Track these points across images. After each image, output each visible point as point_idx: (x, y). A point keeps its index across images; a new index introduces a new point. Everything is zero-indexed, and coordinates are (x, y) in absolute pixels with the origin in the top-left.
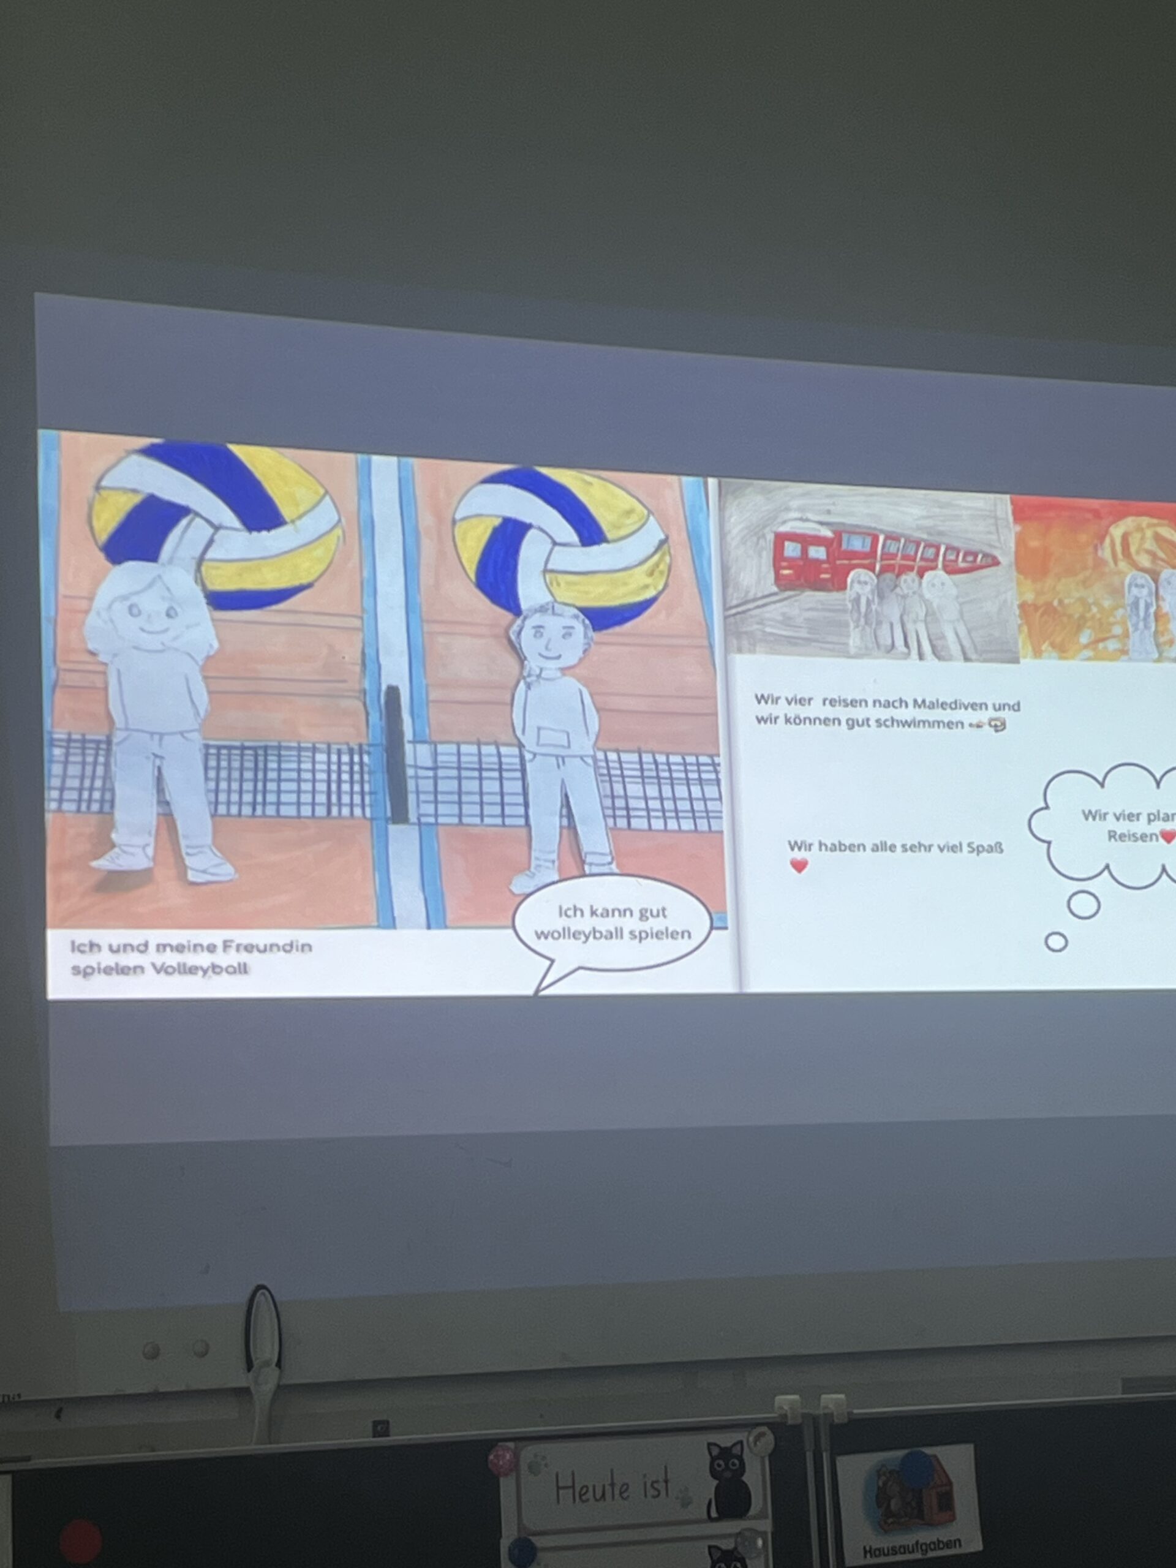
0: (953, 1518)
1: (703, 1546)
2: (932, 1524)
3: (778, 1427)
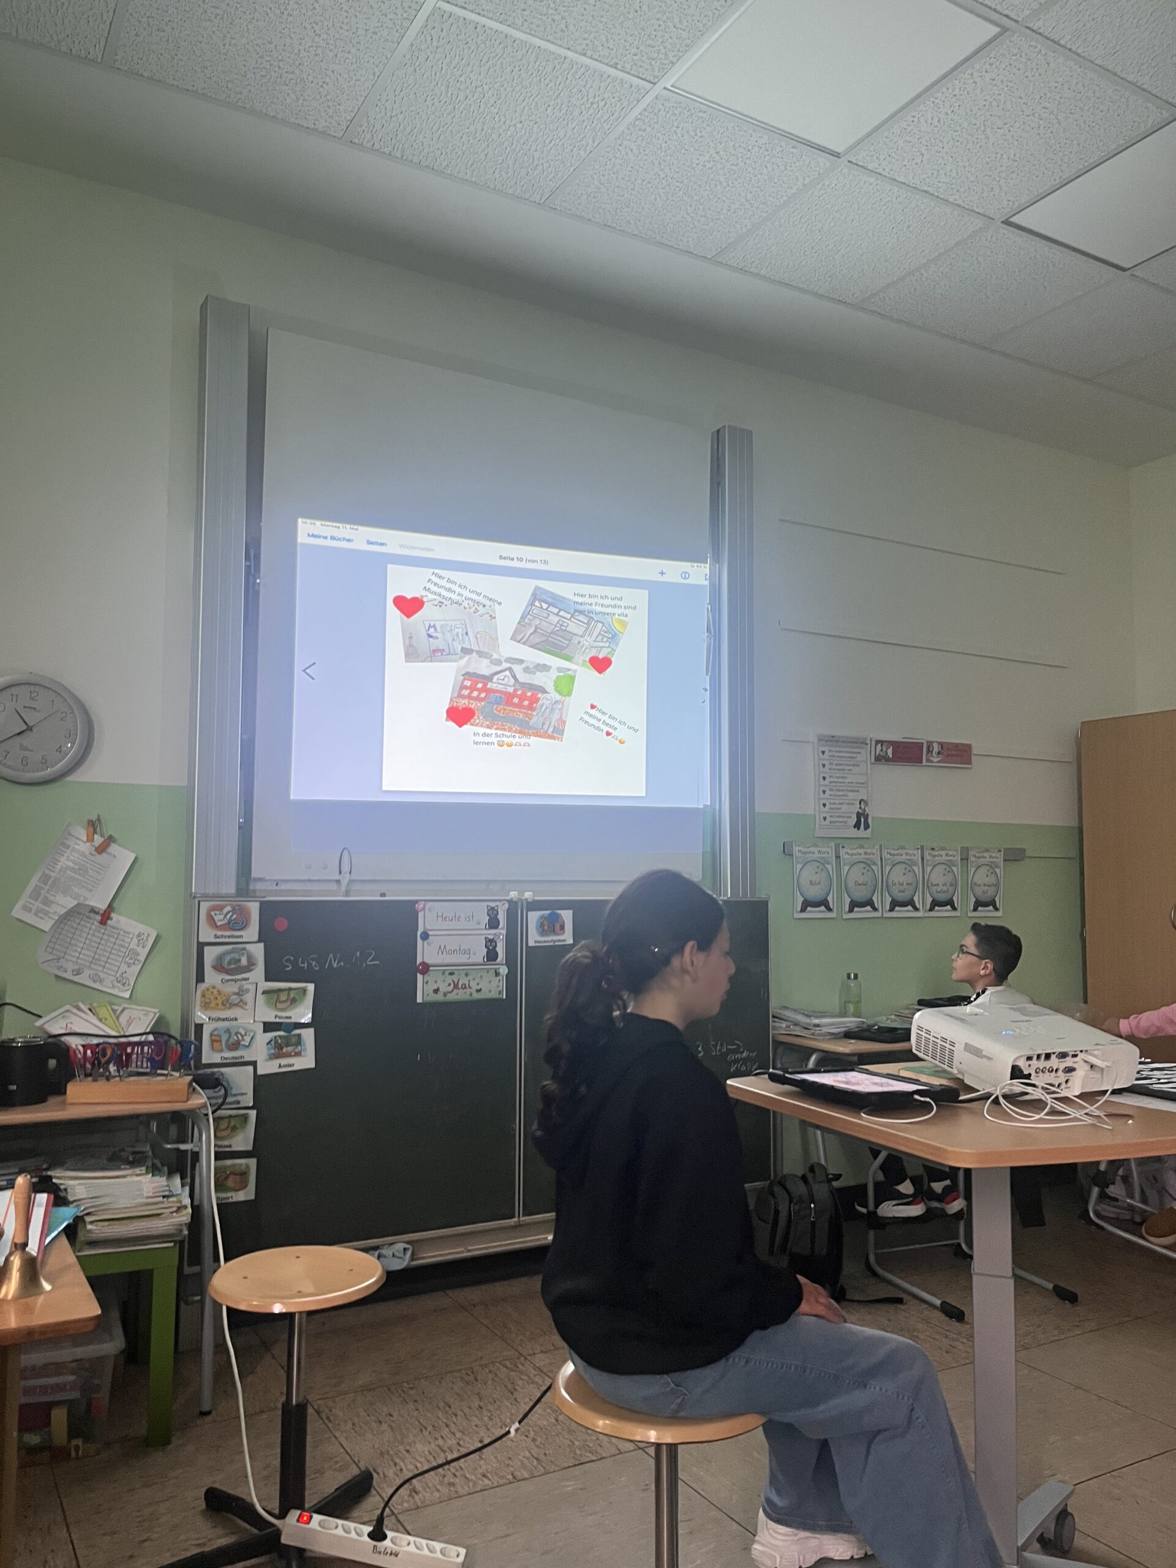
0: (564, 933)
1: (483, 937)
2: (558, 934)
3: (510, 901)
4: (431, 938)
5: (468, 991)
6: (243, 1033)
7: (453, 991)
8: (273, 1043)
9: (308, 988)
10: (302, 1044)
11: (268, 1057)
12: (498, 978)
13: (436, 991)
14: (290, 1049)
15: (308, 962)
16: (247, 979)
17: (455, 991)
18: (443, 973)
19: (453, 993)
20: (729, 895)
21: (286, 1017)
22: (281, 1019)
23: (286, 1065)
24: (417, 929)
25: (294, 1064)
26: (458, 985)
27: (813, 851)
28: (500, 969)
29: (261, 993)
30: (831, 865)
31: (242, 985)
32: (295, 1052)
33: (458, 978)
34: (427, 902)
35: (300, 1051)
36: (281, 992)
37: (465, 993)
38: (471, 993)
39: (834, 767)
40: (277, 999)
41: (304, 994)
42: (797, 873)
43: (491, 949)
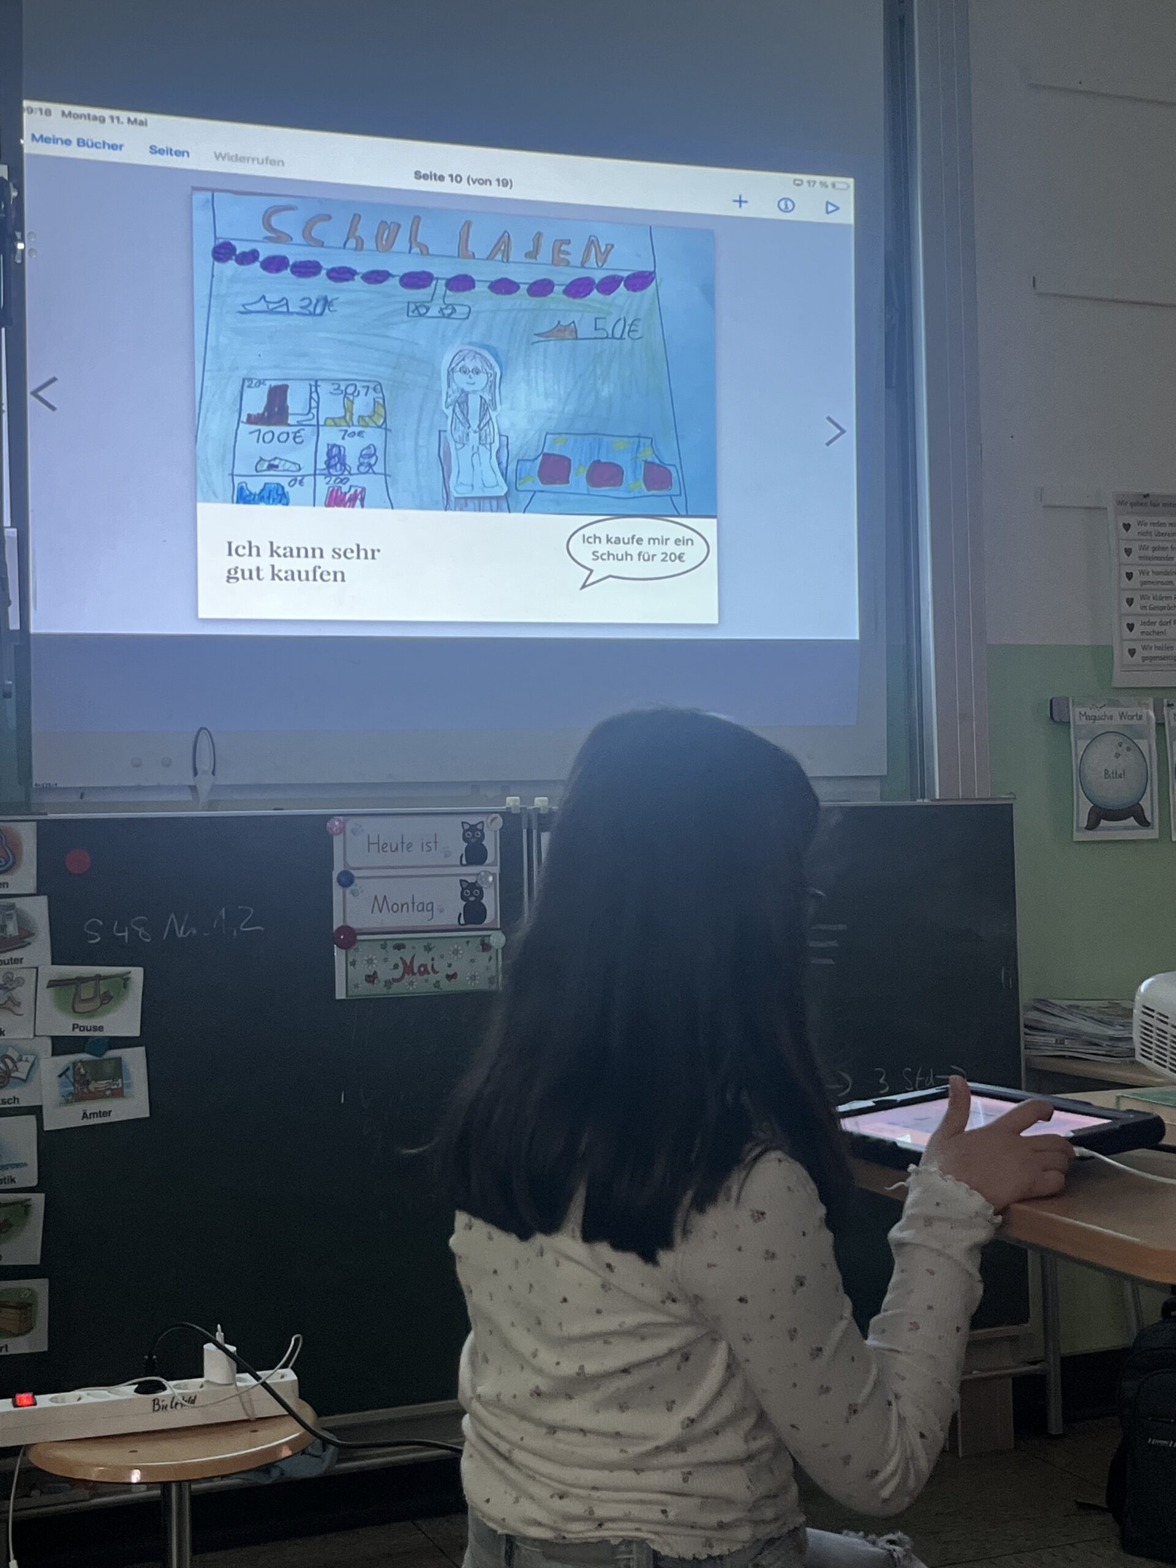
3: (506, 815)
4: (356, 881)
5: (432, 978)
6: (15, 1056)
7: (402, 977)
8: (70, 1073)
9: (129, 976)
10: (124, 1077)
11: (63, 1099)
12: (486, 955)
13: (371, 978)
14: (102, 1084)
15: (131, 931)
16: (18, 961)
17: (406, 978)
18: (384, 947)
19: (404, 981)
20: (938, 797)
21: (94, 1027)
22: (84, 1030)
23: (97, 1113)
24: (331, 867)
25: (110, 1112)
26: (413, 969)
27: (1108, 714)
28: (491, 938)
29: (46, 985)
30: (1146, 741)
31: (11, 971)
32: (112, 1090)
33: (412, 955)
34: (348, 817)
35: (122, 1088)
36: (83, 983)
37: (426, 981)
38: (438, 982)
39: (1150, 553)
40: (75, 995)
41: (125, 986)
42: (1076, 755)
43: (472, 902)
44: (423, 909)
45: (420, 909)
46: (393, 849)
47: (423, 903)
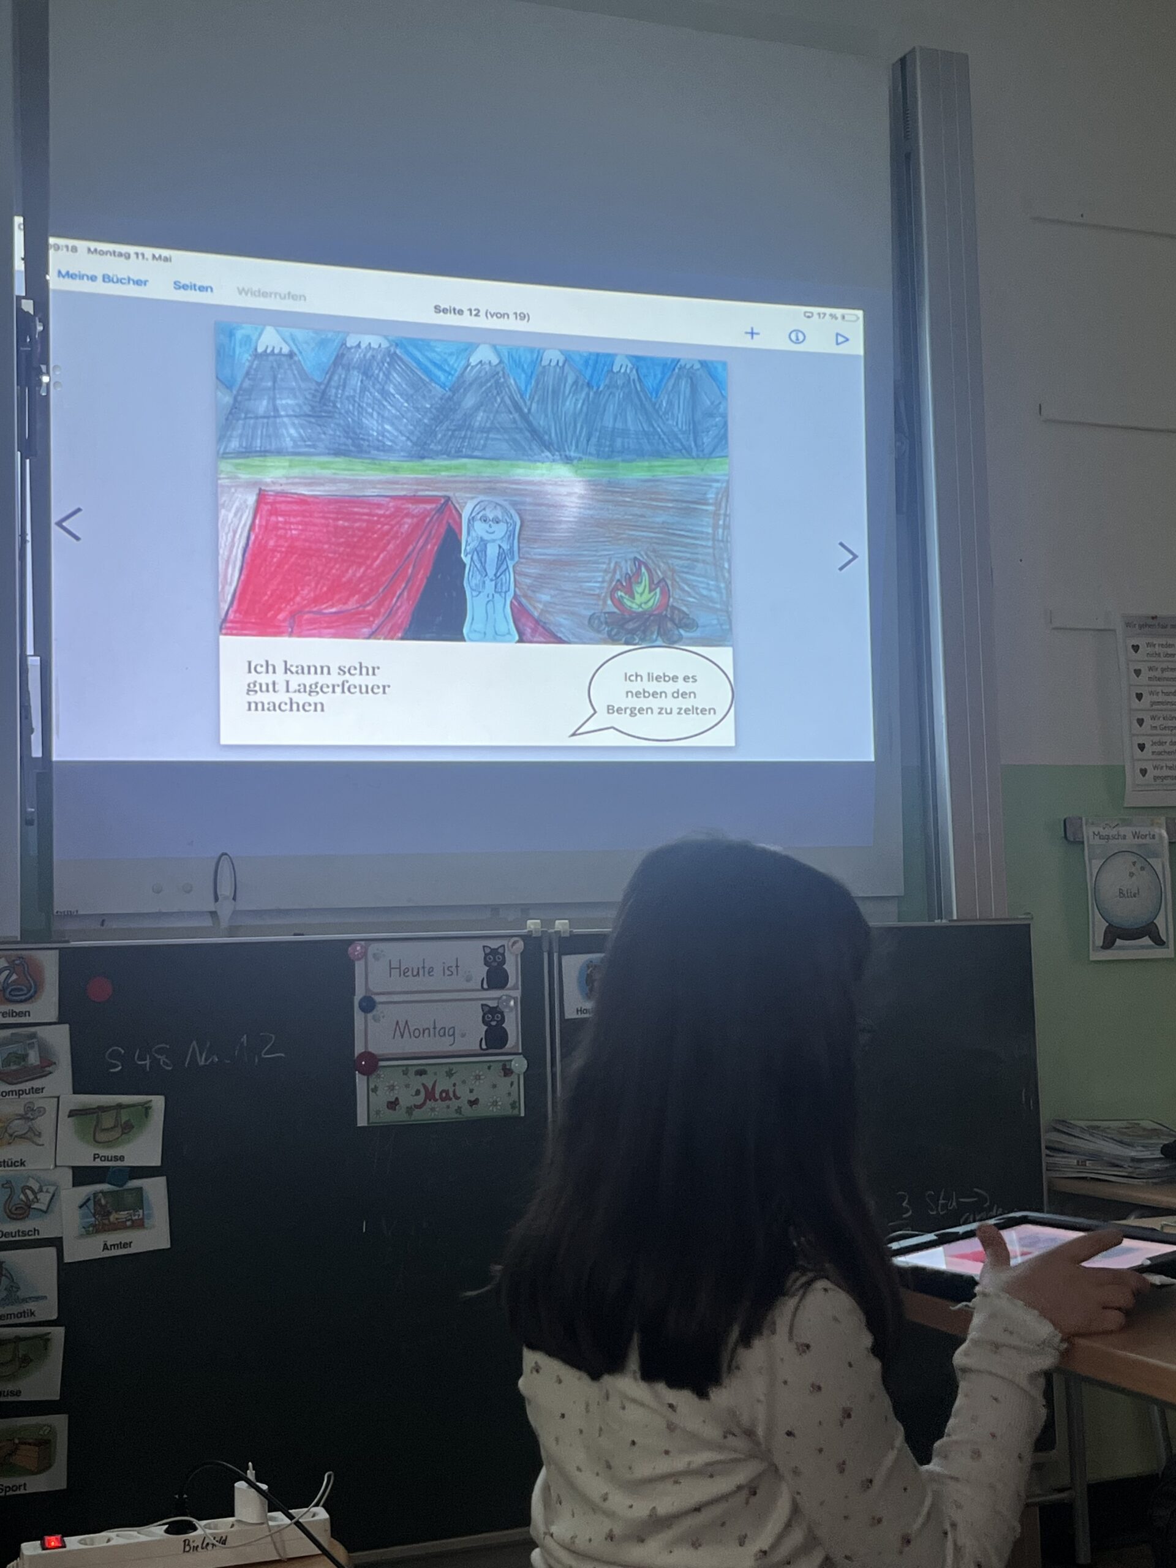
3: (527, 938)
4: (379, 1007)
5: (454, 1104)
6: (36, 1187)
7: (424, 1103)
8: (92, 1204)
9: (153, 1104)
10: (145, 1208)
11: (83, 1230)
12: (508, 1080)
13: (393, 1105)
14: (123, 1214)
15: (152, 1057)
16: (38, 1091)
17: (430, 1104)
18: (405, 1073)
19: (425, 1107)
20: (955, 918)
21: (115, 1157)
22: (104, 1160)
23: (117, 1245)
24: (354, 994)
25: (131, 1243)
26: (434, 1093)
27: (1122, 833)
28: (513, 1063)
29: (67, 1113)
30: (1160, 859)
31: (31, 1100)
32: (133, 1221)
33: (433, 1082)
34: (371, 942)
35: (142, 1219)
36: (105, 1111)
37: (448, 1107)
38: (459, 1108)
39: (1158, 674)
40: (96, 1126)
41: (147, 1115)
42: (1091, 875)
43: (495, 1026)
44: (444, 1034)
45: (442, 1034)
46: (415, 973)
47: (445, 1028)
